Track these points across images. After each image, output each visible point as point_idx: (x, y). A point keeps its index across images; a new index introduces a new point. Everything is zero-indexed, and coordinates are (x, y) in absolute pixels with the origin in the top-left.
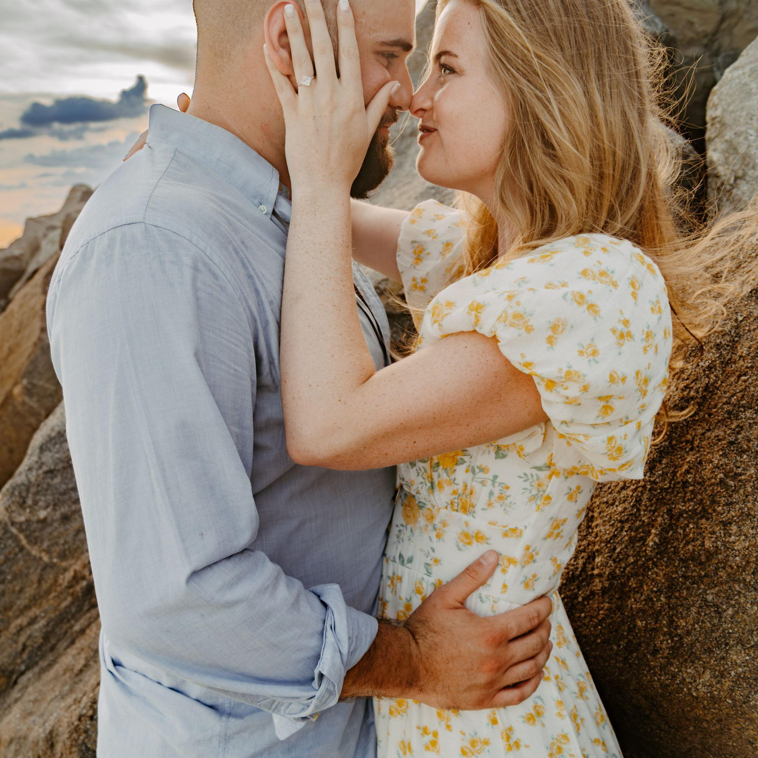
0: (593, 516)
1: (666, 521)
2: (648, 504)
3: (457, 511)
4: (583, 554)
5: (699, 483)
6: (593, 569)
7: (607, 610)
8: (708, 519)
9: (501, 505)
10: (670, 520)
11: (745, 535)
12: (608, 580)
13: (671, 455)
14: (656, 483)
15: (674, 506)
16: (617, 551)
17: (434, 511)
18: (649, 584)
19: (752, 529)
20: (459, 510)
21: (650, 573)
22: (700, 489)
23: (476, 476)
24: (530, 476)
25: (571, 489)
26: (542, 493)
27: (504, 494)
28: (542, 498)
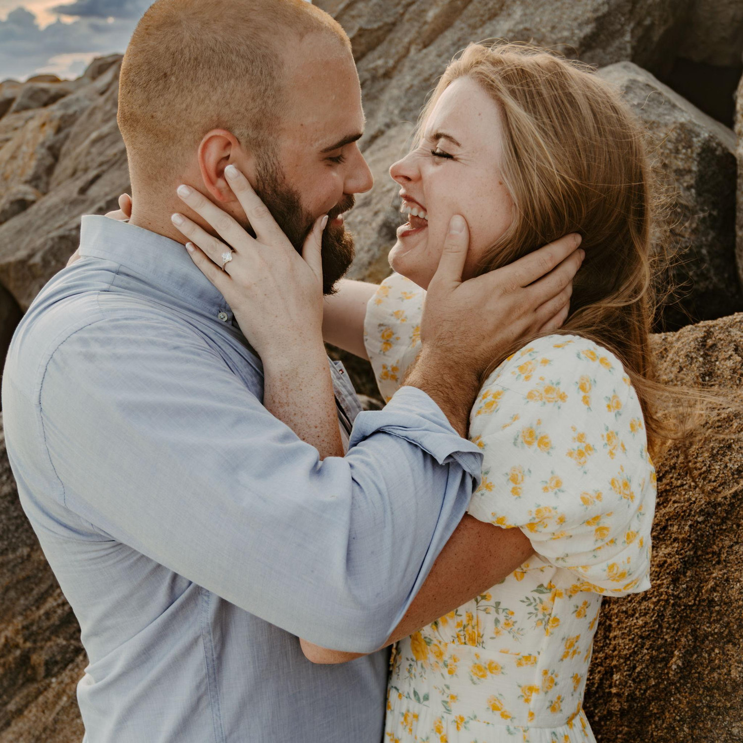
0: (610, 625)
1: (690, 642)
2: (671, 621)
3: (465, 643)
4: (600, 668)
5: (725, 604)
6: (610, 686)
7: (626, 734)
8: (734, 645)
9: (509, 632)
10: (695, 642)
12: (627, 701)
13: (696, 567)
14: (680, 598)
15: (698, 626)
16: (637, 671)
17: (442, 647)
18: (672, 711)
20: (467, 642)
21: (672, 699)
22: (727, 610)
23: (479, 604)
24: (532, 601)
25: (577, 607)
26: (548, 617)
27: (510, 620)
28: (549, 621)
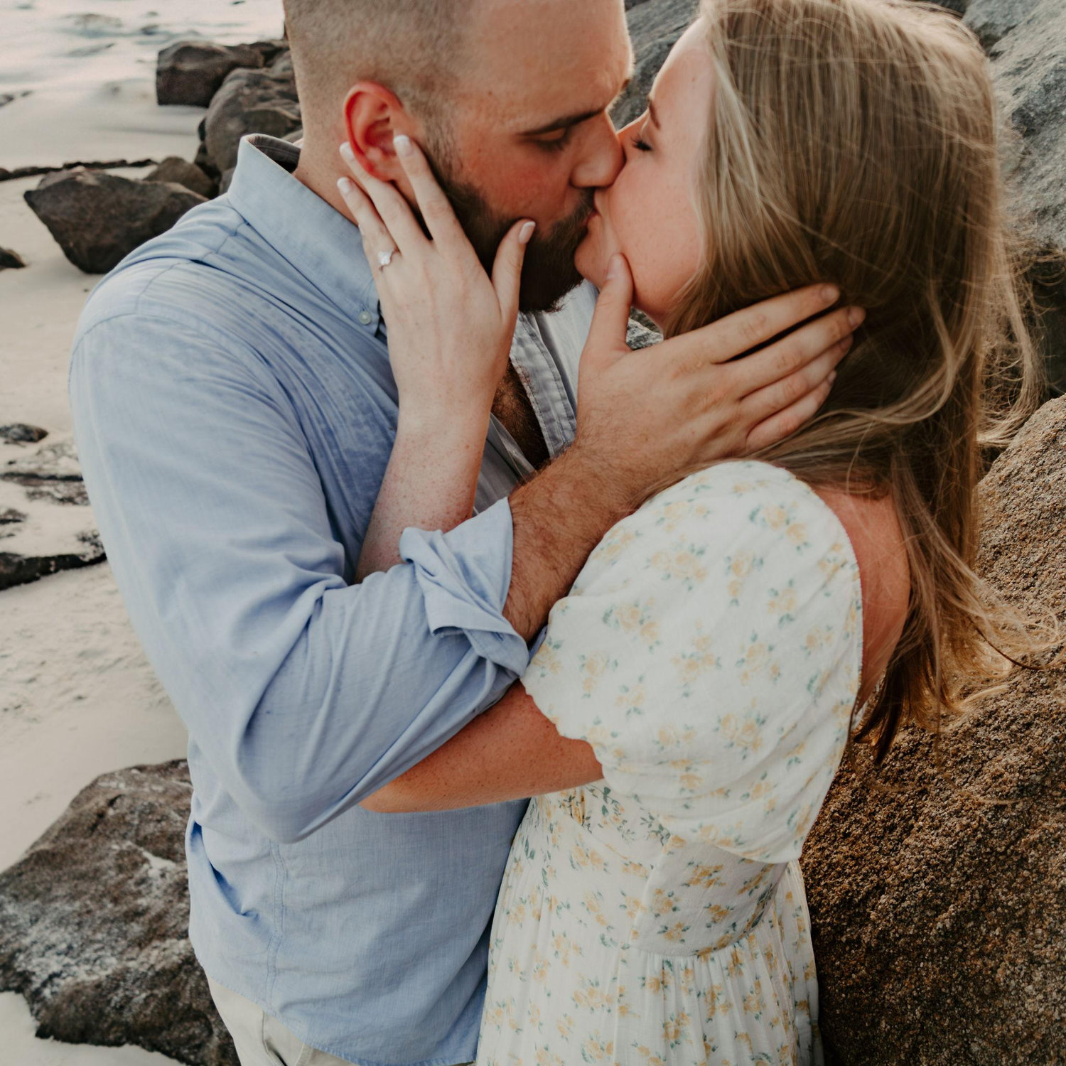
1: (974, 903)
2: (967, 861)
3: (571, 816)
5: (1038, 872)
6: (872, 908)
9: (618, 829)
10: (980, 905)
11: (1045, 994)
12: (878, 938)
13: (1034, 801)
14: (992, 836)
15: (993, 886)
16: (904, 905)
18: (914, 981)
19: (1059, 992)
20: (573, 816)
21: (922, 965)
22: (1035, 882)
27: (619, 816)
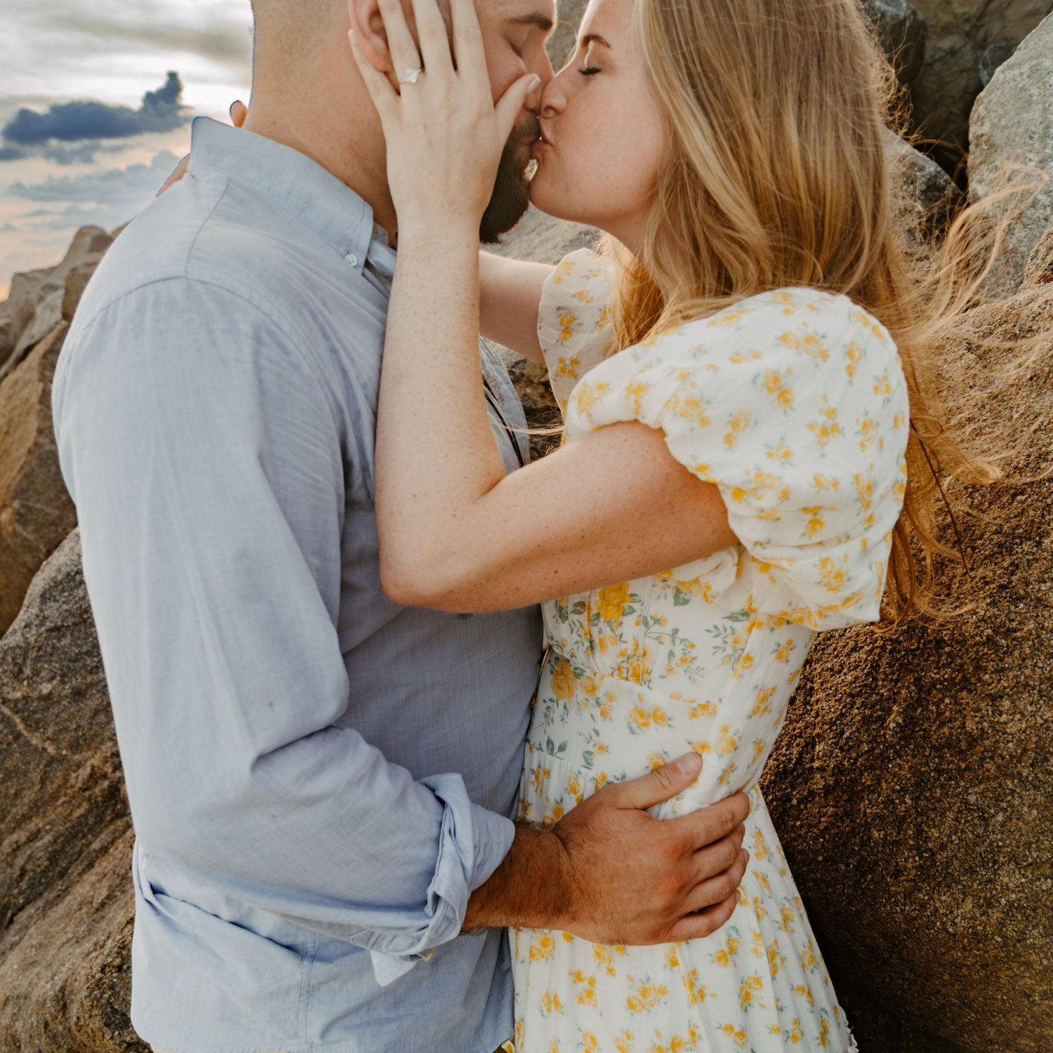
0: (812, 688)
1: (913, 694)
2: (888, 670)
3: (627, 679)
4: (798, 740)
5: (958, 642)
6: (812, 761)
7: (831, 816)
8: (970, 691)
9: (685, 671)
10: (919, 693)
11: (1021, 713)
12: (833, 775)
14: (899, 643)
15: (923, 674)
16: (845, 736)
17: (596, 680)
18: (890, 780)
19: (1031, 704)
20: (630, 678)
21: (890, 766)
22: (960, 650)
23: (650, 630)
24: (722, 630)
25: (779, 645)
26: (739, 652)
27: (688, 655)
28: (740, 659)
